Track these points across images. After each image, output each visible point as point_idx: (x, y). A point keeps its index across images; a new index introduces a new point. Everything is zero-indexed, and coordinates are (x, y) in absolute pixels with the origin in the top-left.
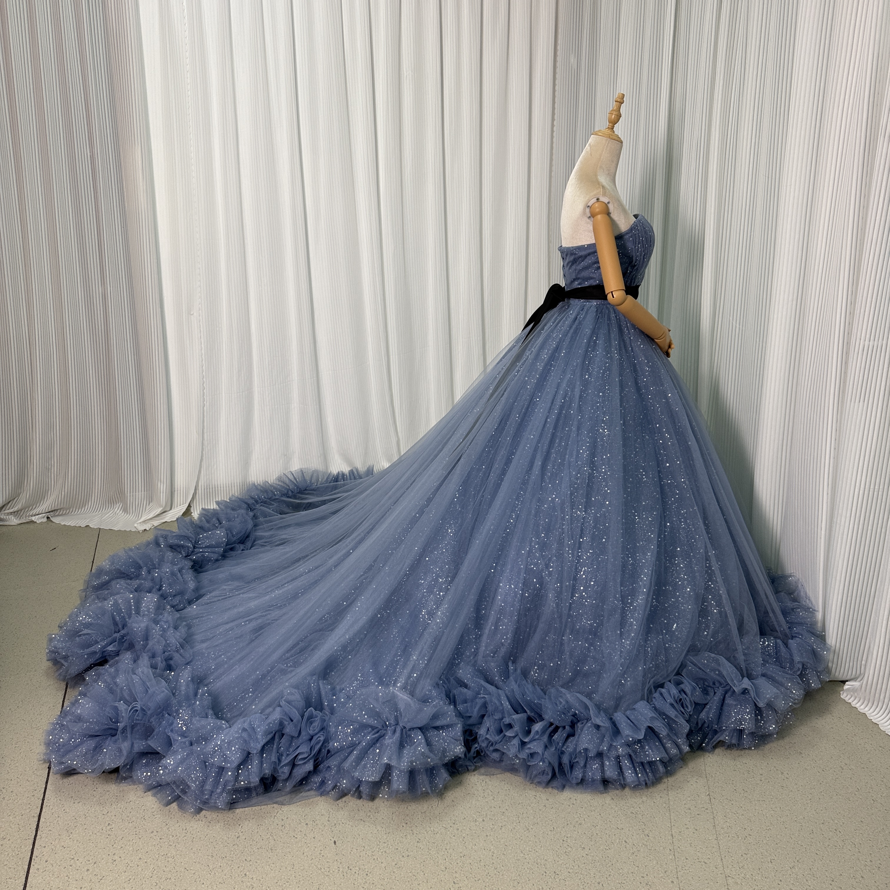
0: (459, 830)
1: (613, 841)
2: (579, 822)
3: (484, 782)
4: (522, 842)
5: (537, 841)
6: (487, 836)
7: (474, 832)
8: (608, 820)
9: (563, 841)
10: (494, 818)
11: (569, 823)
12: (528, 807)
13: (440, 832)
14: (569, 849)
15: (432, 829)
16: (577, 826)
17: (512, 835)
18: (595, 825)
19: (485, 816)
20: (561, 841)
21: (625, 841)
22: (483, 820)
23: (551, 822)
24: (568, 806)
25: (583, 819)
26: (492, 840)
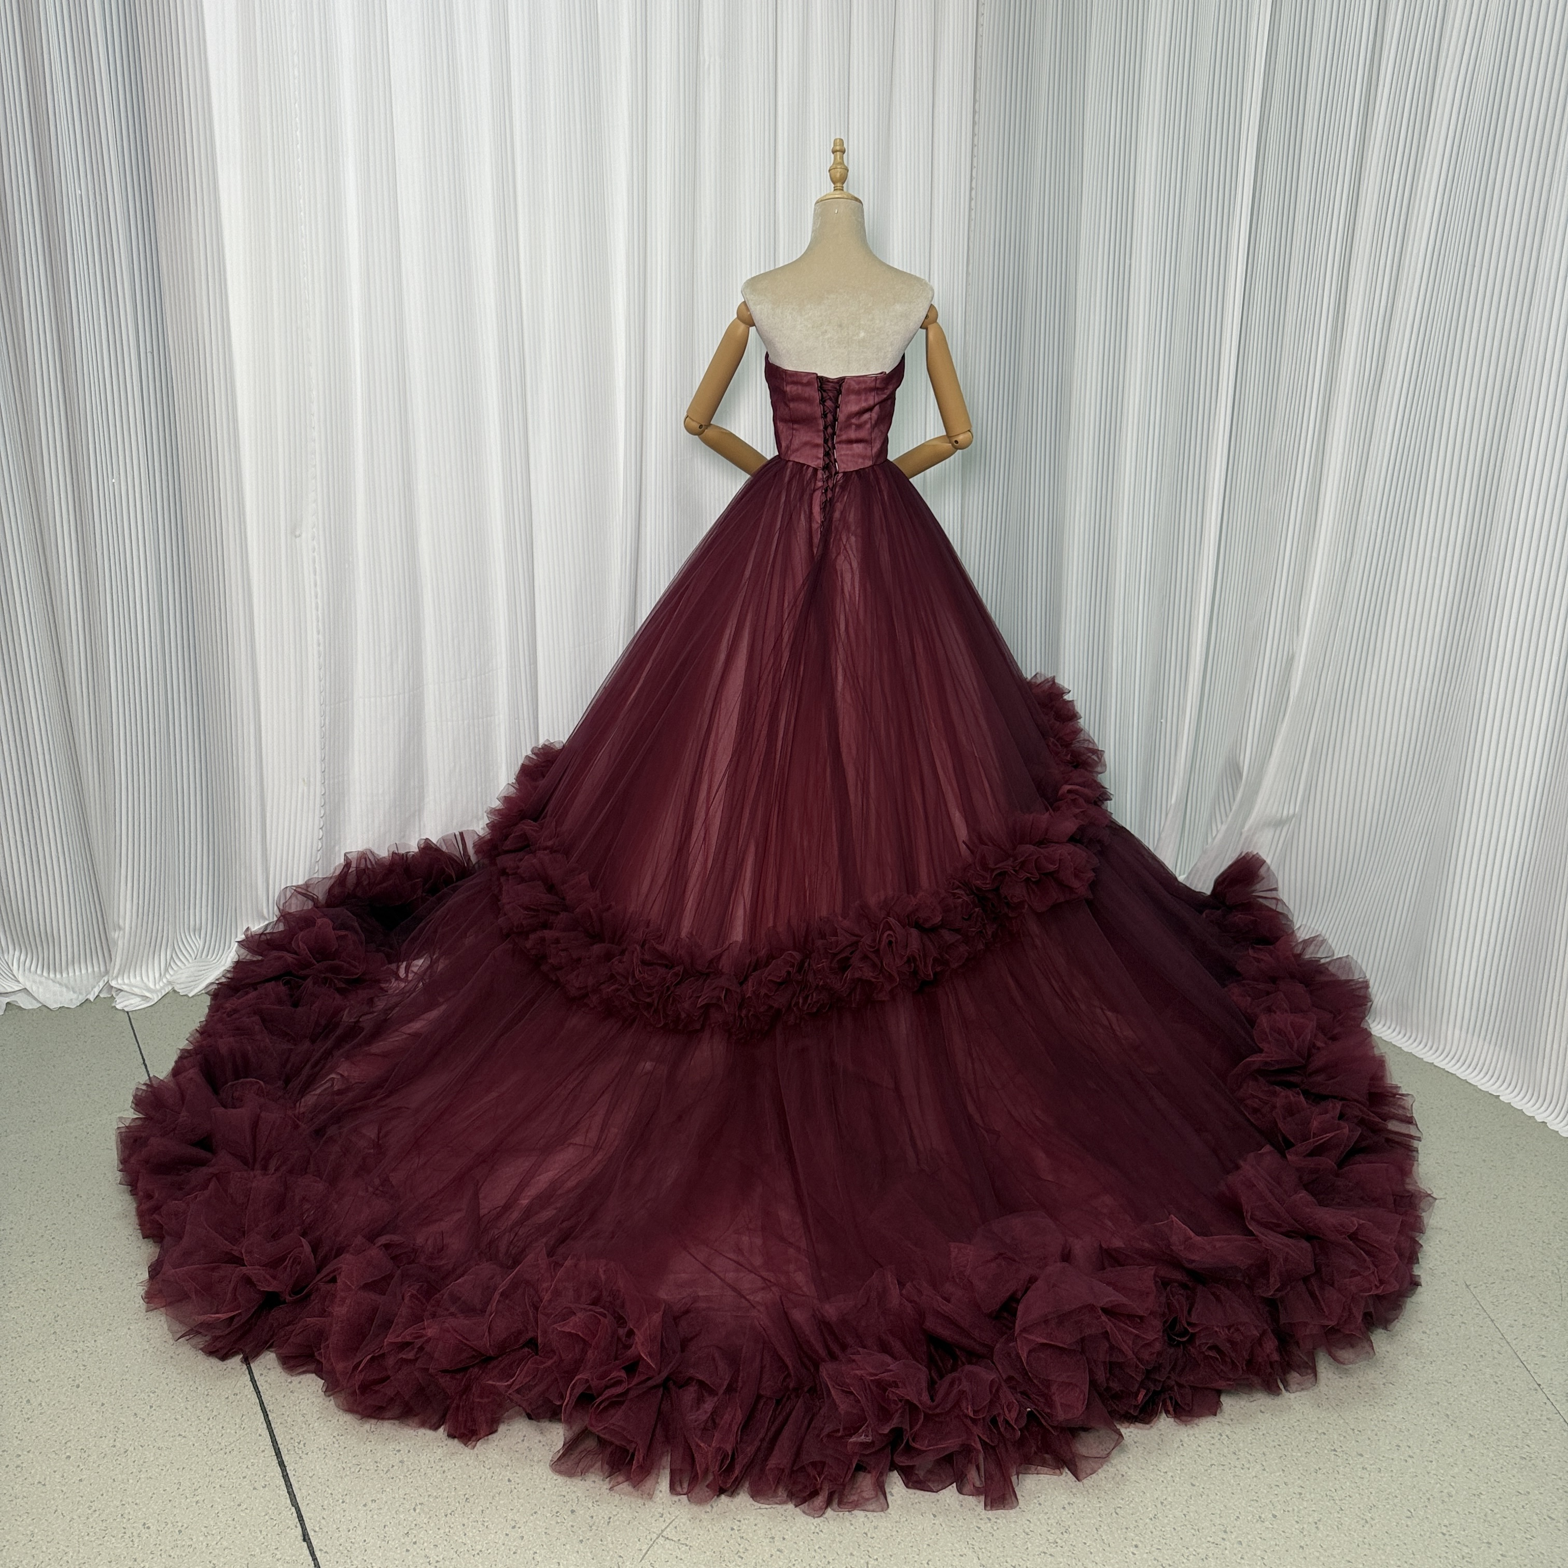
0: (1244, 1545)
1: (1528, 1521)
2: (1446, 1491)
3: (1224, 1437)
4: (1373, 1548)
5: (1398, 1542)
6: (1302, 1547)
7: (1273, 1543)
8: (1492, 1480)
9: (1444, 1534)
10: (1290, 1509)
11: (1428, 1495)
12: (1337, 1476)
13: (1210, 1555)
14: (1466, 1550)
15: (1191, 1549)
16: (1446, 1500)
17: (1346, 1539)
18: (1475, 1492)
19: (1271, 1506)
20: (1440, 1535)
21: (1550, 1517)
22: (1275, 1516)
23: (1396, 1500)
24: (1403, 1463)
25: (1446, 1484)
26: (1318, 1554)
